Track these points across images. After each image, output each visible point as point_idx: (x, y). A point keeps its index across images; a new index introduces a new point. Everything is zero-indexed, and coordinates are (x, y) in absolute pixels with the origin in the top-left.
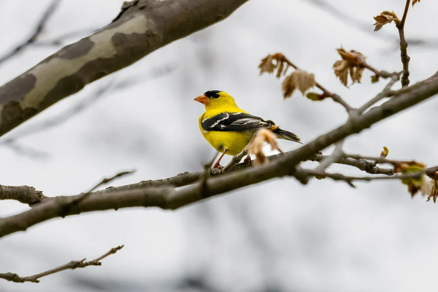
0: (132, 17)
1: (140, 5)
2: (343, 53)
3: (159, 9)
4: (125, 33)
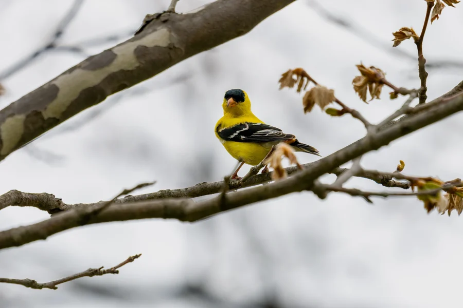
0: (155, 30)
1: (162, 18)
2: (362, 69)
3: (181, 23)
4: (147, 45)
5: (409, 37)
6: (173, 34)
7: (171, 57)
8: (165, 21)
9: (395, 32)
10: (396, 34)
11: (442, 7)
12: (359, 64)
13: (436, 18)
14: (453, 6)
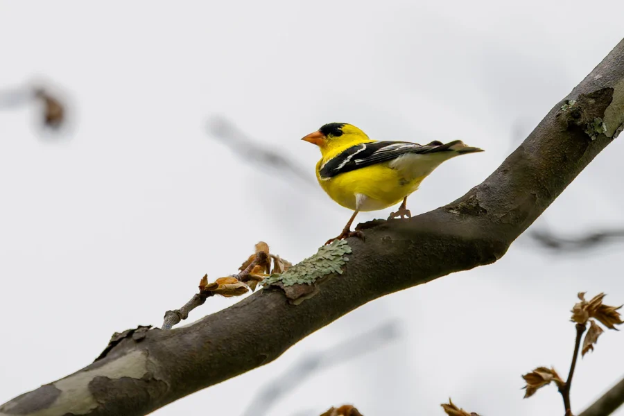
1: (136, 336)
2: (452, 410)
3: (164, 343)
4: (110, 377)
5: (548, 382)
6: (151, 359)
7: (148, 395)
8: (139, 341)
9: (525, 374)
10: (528, 377)
11: (598, 333)
12: (448, 403)
13: (590, 350)
14: (615, 329)
